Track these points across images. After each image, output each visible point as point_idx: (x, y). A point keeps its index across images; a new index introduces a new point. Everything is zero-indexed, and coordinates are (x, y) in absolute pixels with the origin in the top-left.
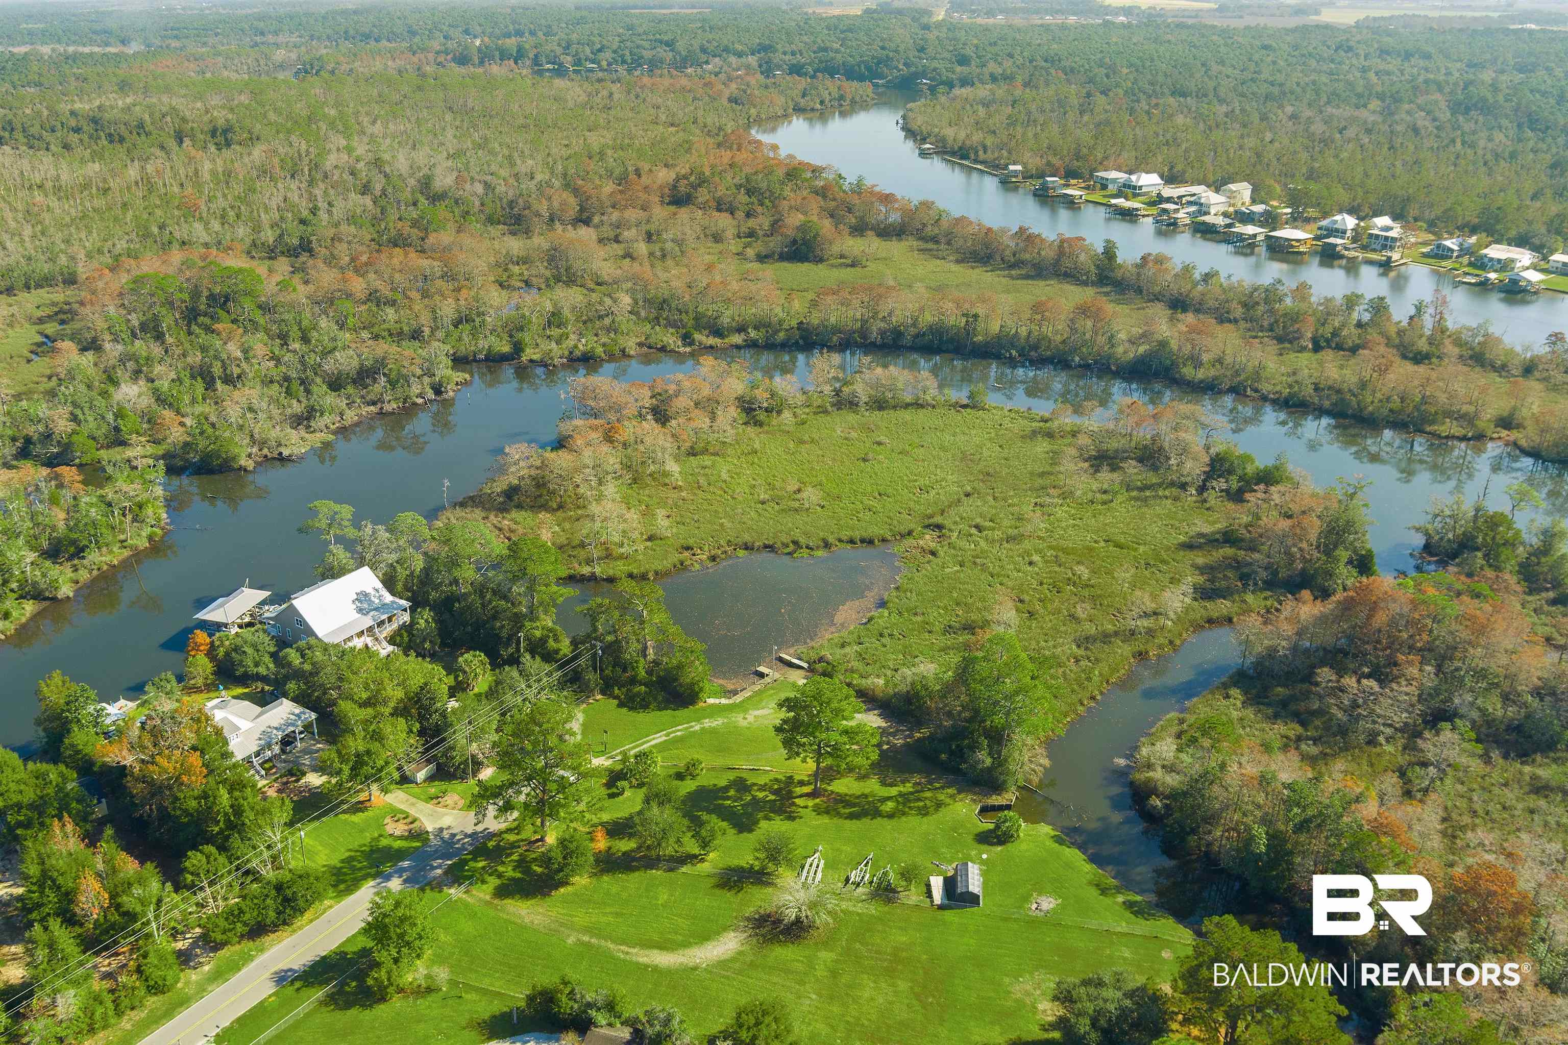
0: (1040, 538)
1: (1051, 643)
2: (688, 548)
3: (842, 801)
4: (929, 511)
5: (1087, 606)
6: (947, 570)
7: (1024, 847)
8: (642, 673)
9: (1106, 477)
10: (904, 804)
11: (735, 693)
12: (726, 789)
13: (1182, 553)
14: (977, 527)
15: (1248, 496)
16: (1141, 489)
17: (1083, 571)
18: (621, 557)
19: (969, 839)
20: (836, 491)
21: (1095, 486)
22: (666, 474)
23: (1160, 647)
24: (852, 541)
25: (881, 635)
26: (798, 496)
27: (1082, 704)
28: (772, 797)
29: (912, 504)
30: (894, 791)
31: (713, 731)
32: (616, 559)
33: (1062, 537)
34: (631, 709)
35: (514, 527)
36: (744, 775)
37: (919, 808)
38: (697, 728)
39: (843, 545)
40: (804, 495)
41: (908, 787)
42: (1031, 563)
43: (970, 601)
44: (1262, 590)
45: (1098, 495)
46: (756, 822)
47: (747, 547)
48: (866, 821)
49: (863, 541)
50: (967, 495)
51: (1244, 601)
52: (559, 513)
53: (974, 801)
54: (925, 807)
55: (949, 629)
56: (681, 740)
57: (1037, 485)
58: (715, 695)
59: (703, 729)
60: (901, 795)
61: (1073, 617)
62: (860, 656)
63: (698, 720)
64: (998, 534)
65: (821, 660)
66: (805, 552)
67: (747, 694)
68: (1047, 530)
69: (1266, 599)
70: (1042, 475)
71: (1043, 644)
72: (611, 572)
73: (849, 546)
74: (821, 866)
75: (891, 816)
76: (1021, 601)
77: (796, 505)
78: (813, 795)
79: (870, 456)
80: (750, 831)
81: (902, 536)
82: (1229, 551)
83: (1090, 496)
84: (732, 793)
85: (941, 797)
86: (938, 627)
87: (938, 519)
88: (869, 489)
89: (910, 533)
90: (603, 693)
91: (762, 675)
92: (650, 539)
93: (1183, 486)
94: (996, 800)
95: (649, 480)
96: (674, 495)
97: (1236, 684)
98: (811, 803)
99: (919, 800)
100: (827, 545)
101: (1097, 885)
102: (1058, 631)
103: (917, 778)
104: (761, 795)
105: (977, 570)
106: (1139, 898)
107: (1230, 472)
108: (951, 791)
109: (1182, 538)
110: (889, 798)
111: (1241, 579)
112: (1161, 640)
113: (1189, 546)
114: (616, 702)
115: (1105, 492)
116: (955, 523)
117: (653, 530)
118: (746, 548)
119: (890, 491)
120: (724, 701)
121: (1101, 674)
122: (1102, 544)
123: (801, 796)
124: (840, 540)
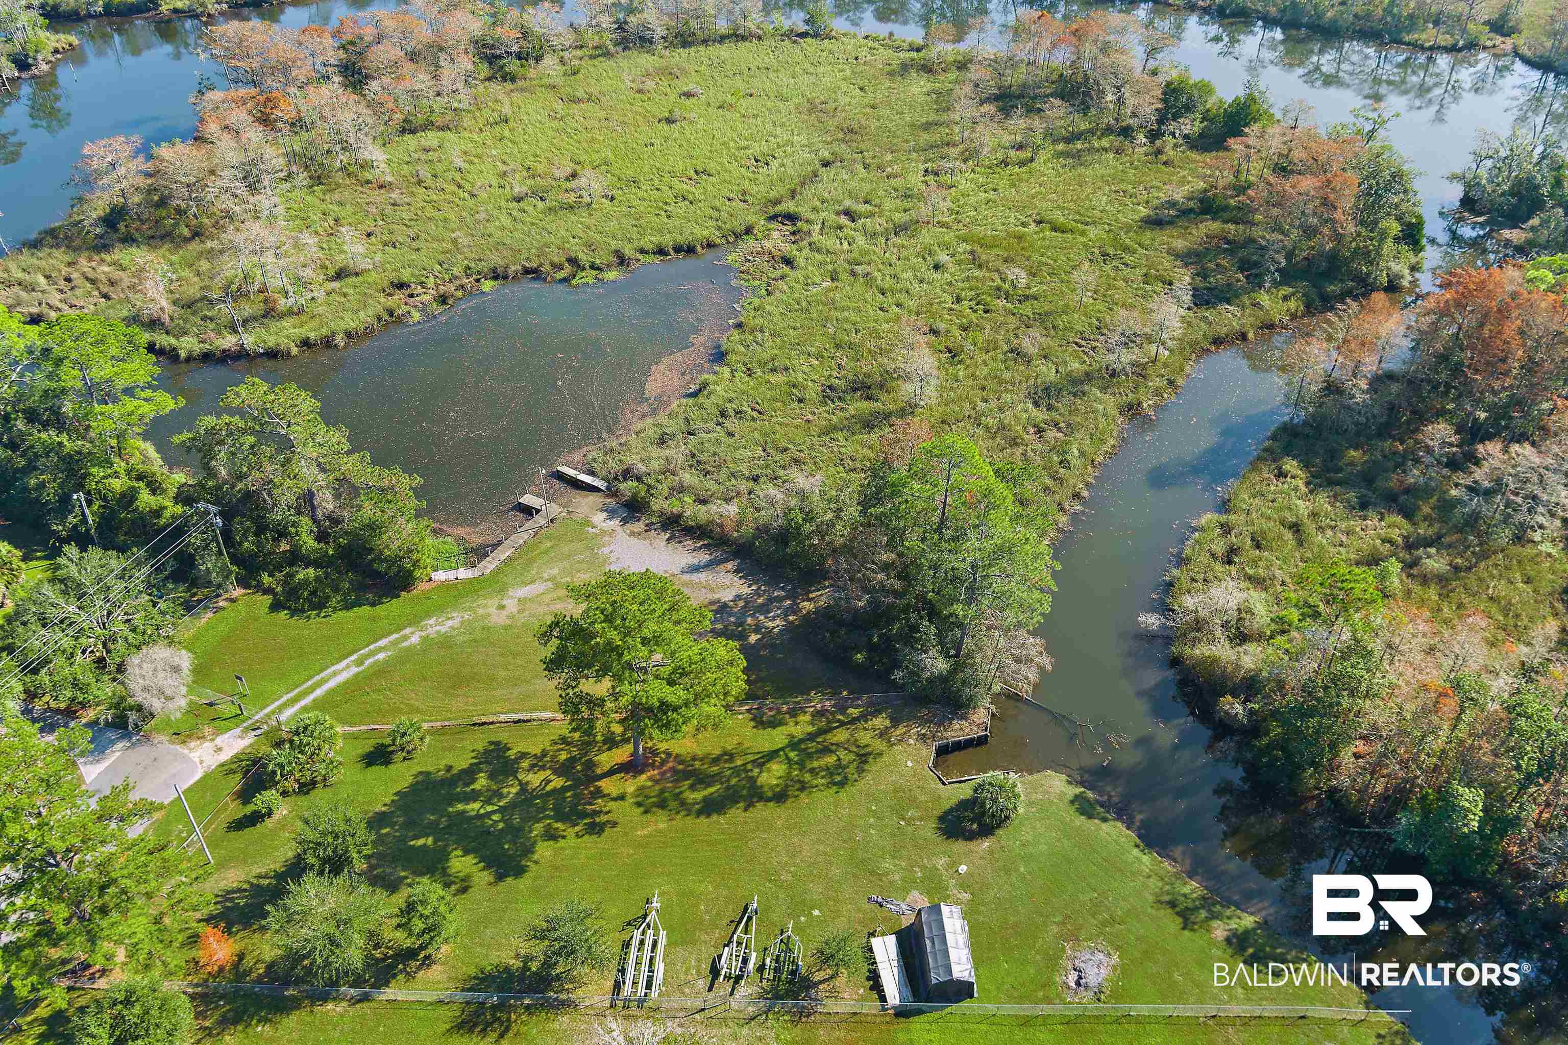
0: (942, 225)
1: (994, 404)
2: (401, 286)
3: (687, 775)
4: (773, 194)
5: (1035, 332)
6: (815, 290)
7: (1027, 834)
8: (309, 543)
9: (1019, 122)
10: (801, 765)
11: (481, 553)
12: (469, 774)
13: (1148, 234)
14: (847, 213)
15: (1232, 142)
16: (1068, 140)
17: (1018, 275)
18: (290, 313)
19: (928, 830)
20: (631, 173)
21: (1007, 139)
22: (366, 165)
23: (1158, 392)
24: (661, 251)
25: (723, 414)
26: (573, 184)
27: (1062, 509)
28: (558, 782)
29: (746, 185)
30: (777, 737)
31: (445, 642)
32: (281, 316)
33: (975, 221)
34: (294, 612)
35: (117, 274)
36: (503, 737)
37: (830, 772)
38: (415, 639)
39: (650, 259)
40: (582, 181)
41: (802, 726)
42: (937, 267)
43: (857, 339)
44: (1276, 284)
45: (1012, 153)
46: (529, 850)
47: (496, 275)
48: (736, 813)
49: (678, 249)
50: (826, 164)
51: (1256, 305)
52: (195, 246)
53: (922, 738)
54: (839, 765)
55: (829, 393)
56: (381, 671)
57: (922, 143)
58: (447, 561)
59: (425, 639)
60: (794, 745)
61: (1015, 351)
62: (695, 461)
63: (415, 621)
64: (878, 224)
65: (627, 474)
66: (588, 277)
67: (503, 553)
68: (951, 211)
69: (1286, 298)
70: (927, 126)
71: (982, 406)
72: (272, 342)
73: (657, 259)
74: (663, 941)
75: (780, 797)
76: (934, 332)
77: (571, 198)
78: (631, 767)
79: (677, 115)
80: (519, 871)
81: (737, 236)
82: (1215, 226)
83: (1000, 155)
84: (481, 782)
85: (865, 738)
86: (812, 392)
87: (789, 206)
88: (680, 166)
89: (748, 231)
90: (243, 582)
91: (528, 511)
92: (340, 275)
93: (1126, 132)
94: (959, 730)
95: (339, 178)
96: (380, 197)
97: (1288, 451)
98: (631, 786)
99: (826, 750)
100: (622, 261)
101: (1172, 904)
102: (1001, 381)
103: (817, 701)
104: (535, 779)
105: (859, 287)
106: (1248, 921)
107: (1189, 108)
108: (881, 722)
109: (1143, 211)
110: (772, 755)
111: (1242, 269)
112: (1158, 382)
113: (1155, 222)
114: (268, 599)
115: (1020, 147)
116: (815, 209)
117: (341, 260)
118: (495, 278)
119: (712, 166)
120: (463, 573)
121: (1082, 454)
122: (1033, 227)
123: (611, 773)
124: (643, 251)
